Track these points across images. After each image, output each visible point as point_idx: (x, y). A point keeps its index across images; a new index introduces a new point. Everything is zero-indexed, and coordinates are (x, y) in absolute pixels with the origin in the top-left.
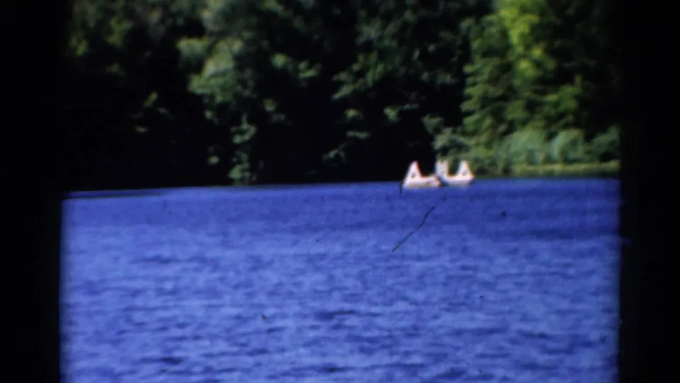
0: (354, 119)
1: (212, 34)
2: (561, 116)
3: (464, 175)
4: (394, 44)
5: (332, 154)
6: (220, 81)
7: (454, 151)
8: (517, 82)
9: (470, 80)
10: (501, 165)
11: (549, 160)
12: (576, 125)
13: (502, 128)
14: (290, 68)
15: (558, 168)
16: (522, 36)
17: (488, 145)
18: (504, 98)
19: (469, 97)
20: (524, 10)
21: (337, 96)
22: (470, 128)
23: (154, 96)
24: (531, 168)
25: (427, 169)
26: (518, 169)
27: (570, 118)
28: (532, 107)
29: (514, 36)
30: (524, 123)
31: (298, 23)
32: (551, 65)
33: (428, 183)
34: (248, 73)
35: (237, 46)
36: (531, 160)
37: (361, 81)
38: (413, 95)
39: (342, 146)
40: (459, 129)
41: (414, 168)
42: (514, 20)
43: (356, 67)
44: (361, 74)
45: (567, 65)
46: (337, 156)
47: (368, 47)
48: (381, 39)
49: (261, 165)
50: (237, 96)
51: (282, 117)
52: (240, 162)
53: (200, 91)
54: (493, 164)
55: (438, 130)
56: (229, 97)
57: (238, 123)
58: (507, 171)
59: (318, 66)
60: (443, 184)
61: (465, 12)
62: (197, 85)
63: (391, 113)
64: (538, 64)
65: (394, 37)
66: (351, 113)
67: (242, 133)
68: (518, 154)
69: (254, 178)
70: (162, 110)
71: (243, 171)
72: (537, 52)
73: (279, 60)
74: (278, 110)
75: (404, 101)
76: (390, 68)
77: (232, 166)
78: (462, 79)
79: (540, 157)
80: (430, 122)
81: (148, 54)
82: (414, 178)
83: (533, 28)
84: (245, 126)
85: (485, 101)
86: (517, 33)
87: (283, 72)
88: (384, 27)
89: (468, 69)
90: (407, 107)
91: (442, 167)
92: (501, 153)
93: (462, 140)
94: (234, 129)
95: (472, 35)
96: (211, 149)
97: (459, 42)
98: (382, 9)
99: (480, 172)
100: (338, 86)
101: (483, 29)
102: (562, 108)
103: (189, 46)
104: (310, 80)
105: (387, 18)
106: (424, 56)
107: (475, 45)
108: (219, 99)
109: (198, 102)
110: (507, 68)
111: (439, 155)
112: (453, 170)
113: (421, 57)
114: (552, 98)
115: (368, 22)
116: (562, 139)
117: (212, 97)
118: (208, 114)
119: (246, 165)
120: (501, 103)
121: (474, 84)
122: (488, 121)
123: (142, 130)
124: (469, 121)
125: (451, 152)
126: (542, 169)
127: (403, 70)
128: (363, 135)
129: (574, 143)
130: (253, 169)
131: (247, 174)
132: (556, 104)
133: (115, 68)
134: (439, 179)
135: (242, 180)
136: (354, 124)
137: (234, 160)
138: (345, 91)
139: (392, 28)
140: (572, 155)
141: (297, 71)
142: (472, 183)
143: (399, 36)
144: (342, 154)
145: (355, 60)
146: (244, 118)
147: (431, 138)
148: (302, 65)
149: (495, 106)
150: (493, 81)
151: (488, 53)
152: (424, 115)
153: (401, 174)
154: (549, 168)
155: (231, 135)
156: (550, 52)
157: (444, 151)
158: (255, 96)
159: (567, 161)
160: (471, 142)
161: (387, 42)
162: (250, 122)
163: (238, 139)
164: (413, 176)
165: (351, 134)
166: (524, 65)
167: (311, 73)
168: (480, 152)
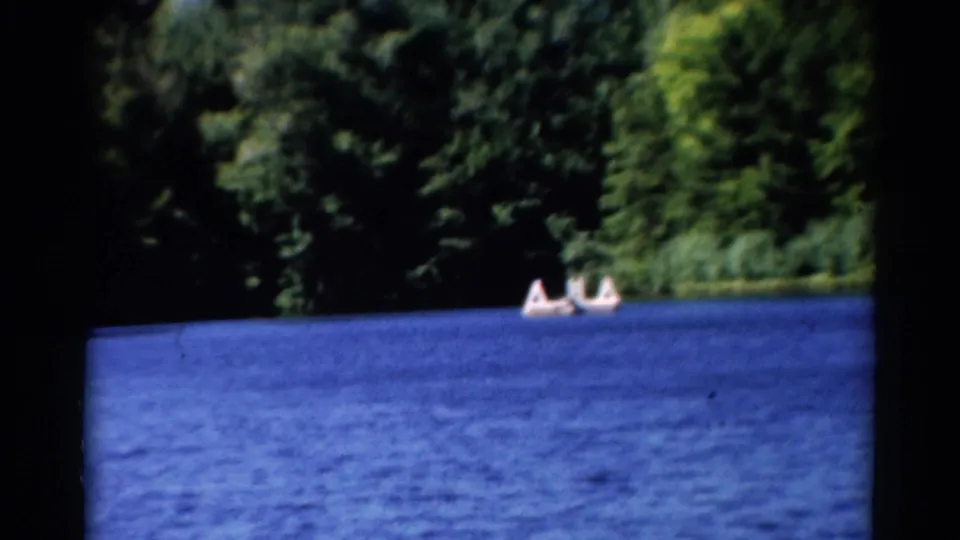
0: (450, 222)
1: (247, 105)
2: (742, 212)
3: (607, 297)
4: (504, 117)
5: (421, 270)
6: (259, 170)
7: (592, 265)
8: (678, 167)
9: (612, 165)
10: (657, 283)
11: (725, 274)
12: (764, 224)
13: (659, 230)
14: (359, 151)
15: (738, 285)
16: (686, 102)
17: (639, 255)
18: (660, 190)
19: (610, 190)
20: (687, 65)
21: (427, 190)
22: (613, 232)
23: (166, 195)
24: (701, 286)
25: (555, 290)
26: (681, 288)
27: (754, 215)
28: (699, 201)
29: (674, 101)
30: (690, 223)
31: (367, 89)
32: (726, 140)
33: (557, 310)
34: (299, 160)
35: (284, 121)
36: (700, 276)
37: (459, 169)
38: (533, 186)
39: (433, 260)
40: (598, 233)
41: (536, 288)
42: (672, 79)
43: (452, 149)
44: (458, 159)
45: (749, 140)
46: (427, 274)
47: (468, 121)
48: (484, 109)
49: (320, 287)
50: (285, 192)
51: (349, 221)
52: (289, 284)
53: (231, 186)
54: (647, 280)
55: (568, 235)
56: (273, 193)
57: (288, 229)
58: (666, 291)
59: (398, 148)
60: (579, 311)
61: (603, 70)
62: (229, 177)
63: (502, 213)
64: (706, 141)
65: (503, 106)
66: (445, 213)
67: (291, 243)
68: (680, 268)
69: (311, 306)
70: (179, 214)
71: (295, 296)
72: (706, 124)
73: (344, 141)
74: (342, 211)
75: (521, 194)
76: (498, 150)
77: (278, 290)
78: (601, 162)
79: (712, 270)
80: (557, 223)
81: (157, 134)
82: (537, 301)
83: (702, 90)
84: (296, 234)
85: (633, 194)
86: (677, 96)
87: (349, 156)
88: (490, 93)
89: (609, 149)
90: (524, 203)
91: (575, 286)
92: (656, 265)
93: (602, 248)
94: (282, 238)
95: (614, 100)
96: (249, 267)
97: (596, 112)
98: (487, 66)
99: (628, 292)
100: (427, 175)
101: (631, 93)
102: (743, 201)
103: (215, 124)
104: (387, 167)
105: (494, 80)
106: (546, 131)
107: (619, 115)
108: (259, 197)
109: (229, 202)
110: (664, 147)
111: (569, 271)
112: (592, 291)
113: (542, 133)
114: (728, 186)
115: (467, 85)
116: (742, 245)
117: (249, 194)
118: (245, 218)
119: (298, 288)
120: (655, 197)
121: (618, 171)
122: (638, 222)
123: (151, 241)
124: (611, 222)
125: (587, 265)
126: (715, 287)
127: (517, 152)
128: (462, 244)
129: (760, 250)
130: (309, 292)
131: (300, 301)
132: (735, 196)
133: (112, 155)
134: (573, 302)
135: (293, 310)
136: (451, 229)
137: (281, 281)
138: (438, 182)
139: (500, 94)
140: (757, 268)
141: (369, 155)
142: (618, 308)
143: (510, 105)
144: (435, 271)
145: (449, 140)
146: (296, 221)
147: (558, 247)
148: (376, 146)
149: (648, 200)
150: (644, 165)
151: (636, 126)
152: (547, 215)
153: (519, 298)
154: (725, 285)
155: (277, 247)
156: (725, 123)
157: (578, 265)
158: (310, 191)
159: (751, 276)
160: (615, 251)
161: (495, 114)
162: (304, 228)
163: (286, 253)
164: (536, 300)
165: (445, 242)
166: (688, 144)
167: (388, 158)
168: (629, 266)
